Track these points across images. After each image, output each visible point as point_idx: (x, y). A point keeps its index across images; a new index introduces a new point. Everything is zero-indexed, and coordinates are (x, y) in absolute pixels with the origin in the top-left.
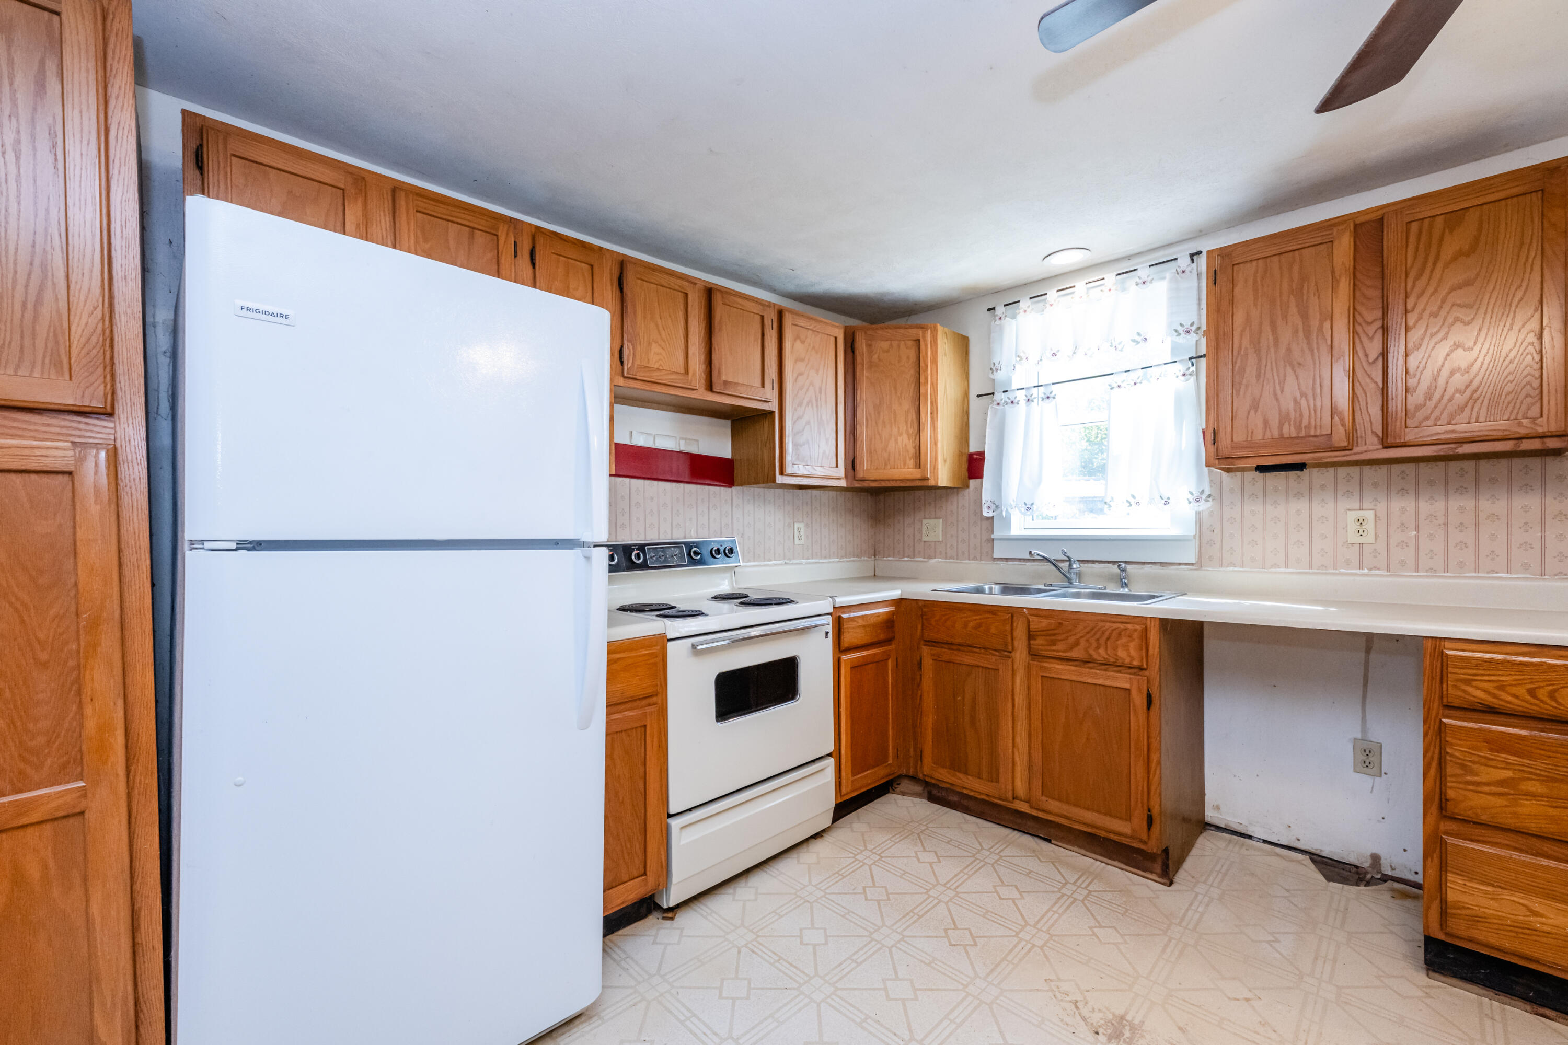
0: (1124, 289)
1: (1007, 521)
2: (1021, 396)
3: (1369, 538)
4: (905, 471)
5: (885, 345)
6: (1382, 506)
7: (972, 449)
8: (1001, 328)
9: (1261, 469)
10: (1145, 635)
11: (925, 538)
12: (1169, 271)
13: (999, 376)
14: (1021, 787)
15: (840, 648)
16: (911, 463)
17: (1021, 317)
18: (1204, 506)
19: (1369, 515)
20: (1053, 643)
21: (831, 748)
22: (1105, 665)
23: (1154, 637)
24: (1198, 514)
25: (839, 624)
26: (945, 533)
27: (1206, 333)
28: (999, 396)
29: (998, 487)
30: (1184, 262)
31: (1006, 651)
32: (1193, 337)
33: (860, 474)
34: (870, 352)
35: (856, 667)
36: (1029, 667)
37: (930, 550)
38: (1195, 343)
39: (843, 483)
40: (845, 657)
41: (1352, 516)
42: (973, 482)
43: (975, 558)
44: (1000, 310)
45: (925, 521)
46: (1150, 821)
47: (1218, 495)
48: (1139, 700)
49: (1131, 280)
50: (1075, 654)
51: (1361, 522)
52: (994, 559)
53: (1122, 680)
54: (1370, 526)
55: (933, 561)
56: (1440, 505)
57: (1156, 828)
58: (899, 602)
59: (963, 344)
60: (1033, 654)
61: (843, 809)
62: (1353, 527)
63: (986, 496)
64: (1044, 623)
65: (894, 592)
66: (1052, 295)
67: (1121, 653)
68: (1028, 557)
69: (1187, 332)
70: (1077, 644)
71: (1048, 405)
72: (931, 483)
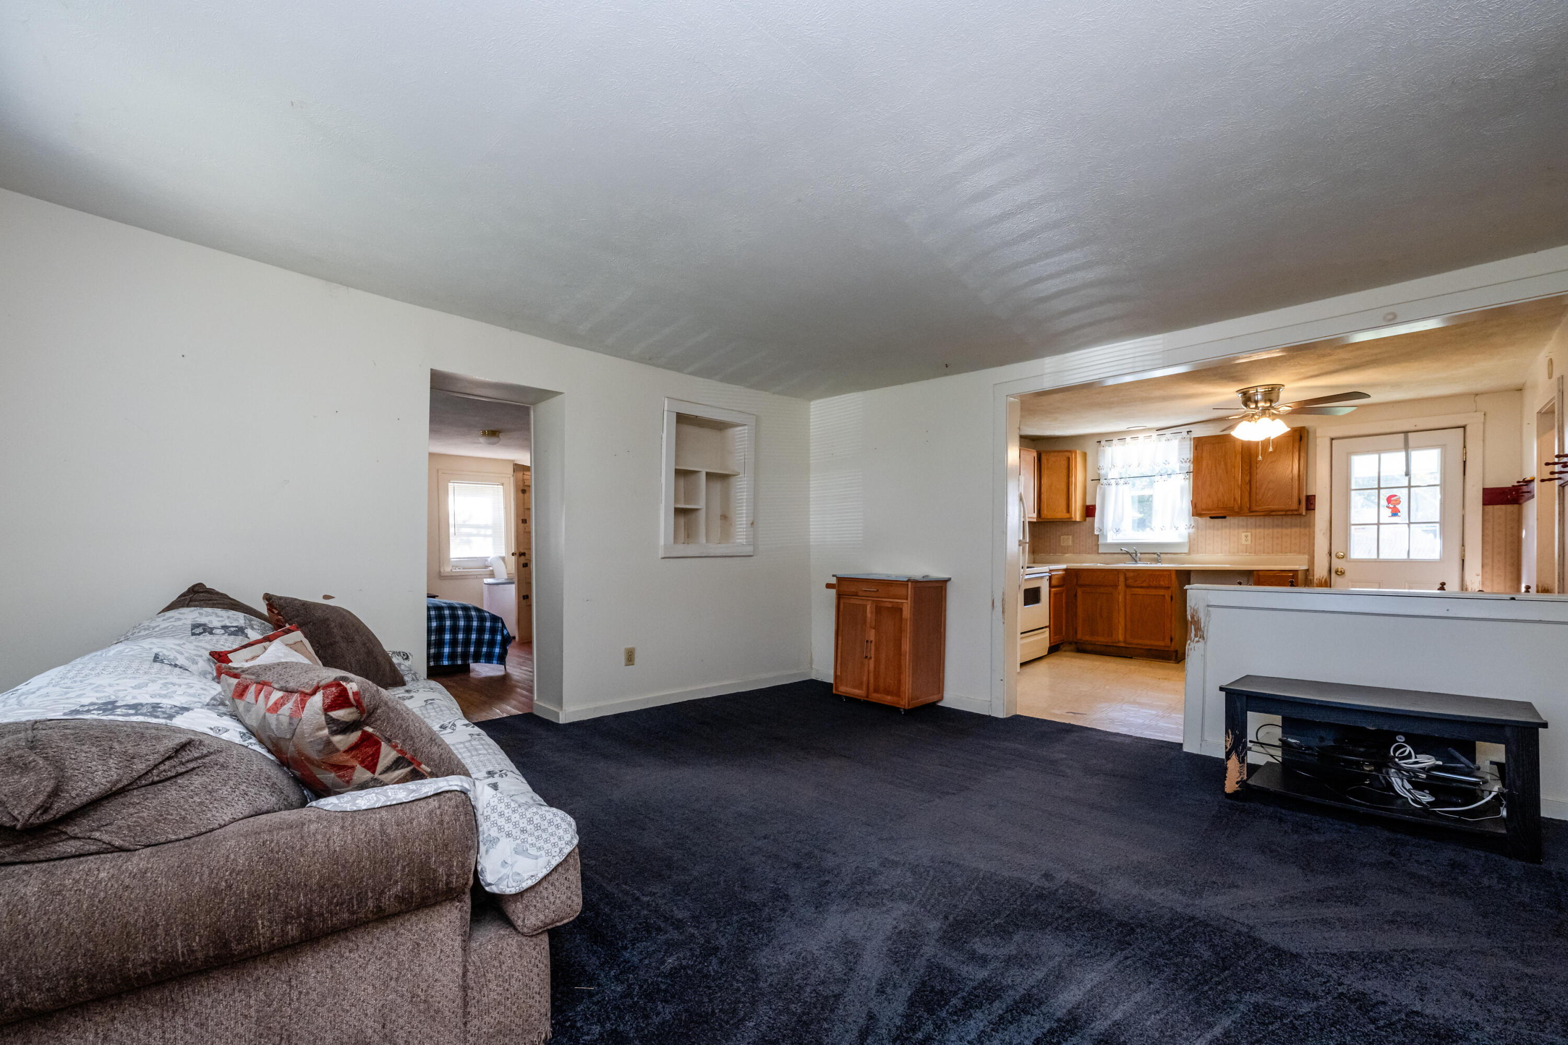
0: (1160, 441)
1: (1105, 537)
2: (1113, 482)
3: (1249, 542)
4: (1061, 514)
5: (1053, 459)
6: (1254, 531)
7: (1088, 503)
8: (1104, 451)
9: (1212, 518)
10: (1170, 575)
11: (1062, 544)
12: (1179, 436)
13: (1102, 472)
14: (1121, 638)
15: (1051, 586)
16: (1065, 511)
17: (1114, 447)
18: (1192, 531)
19: (1249, 534)
20: (1136, 581)
21: (1048, 624)
22: (1156, 587)
23: (1174, 576)
24: (1189, 534)
25: (1050, 578)
26: (1073, 541)
27: (1193, 462)
28: (1102, 481)
29: (1102, 522)
30: (1185, 434)
31: (1116, 586)
32: (1188, 464)
33: (1043, 516)
34: (1048, 462)
35: (1055, 594)
36: (1125, 592)
37: (1065, 550)
38: (1189, 466)
39: (1035, 520)
40: (1053, 590)
41: (1244, 534)
42: (1088, 519)
43: (1089, 553)
44: (1103, 443)
45: (1062, 537)
46: (1171, 640)
47: (1197, 527)
48: (1168, 599)
49: (1163, 438)
50: (1144, 584)
51: (1246, 536)
52: (1098, 553)
53: (1162, 592)
54: (1249, 538)
55: (1067, 555)
56: (1271, 531)
57: (1173, 643)
58: (1066, 570)
59: (1085, 455)
60: (1127, 586)
61: (1054, 649)
62: (1244, 538)
63: (1096, 525)
64: (1132, 574)
65: (1064, 566)
66: (1128, 439)
67: (1162, 583)
68: (1120, 552)
69: (1186, 462)
70: (1145, 581)
71: (1126, 487)
72: (1074, 520)
